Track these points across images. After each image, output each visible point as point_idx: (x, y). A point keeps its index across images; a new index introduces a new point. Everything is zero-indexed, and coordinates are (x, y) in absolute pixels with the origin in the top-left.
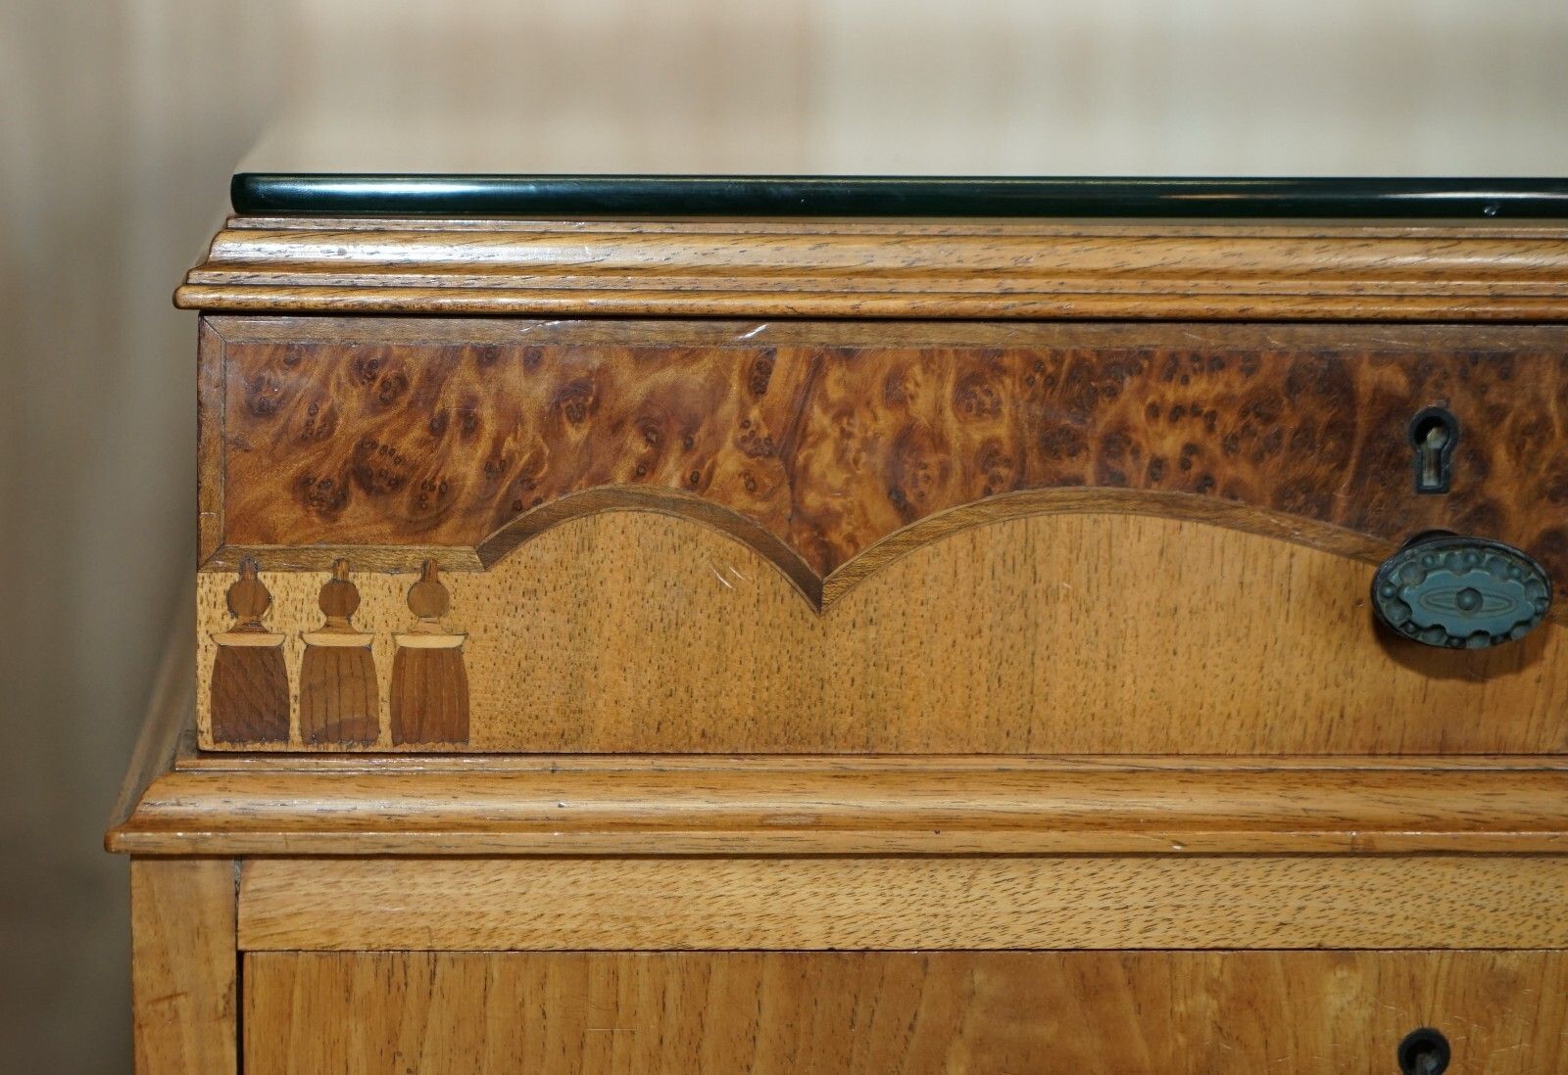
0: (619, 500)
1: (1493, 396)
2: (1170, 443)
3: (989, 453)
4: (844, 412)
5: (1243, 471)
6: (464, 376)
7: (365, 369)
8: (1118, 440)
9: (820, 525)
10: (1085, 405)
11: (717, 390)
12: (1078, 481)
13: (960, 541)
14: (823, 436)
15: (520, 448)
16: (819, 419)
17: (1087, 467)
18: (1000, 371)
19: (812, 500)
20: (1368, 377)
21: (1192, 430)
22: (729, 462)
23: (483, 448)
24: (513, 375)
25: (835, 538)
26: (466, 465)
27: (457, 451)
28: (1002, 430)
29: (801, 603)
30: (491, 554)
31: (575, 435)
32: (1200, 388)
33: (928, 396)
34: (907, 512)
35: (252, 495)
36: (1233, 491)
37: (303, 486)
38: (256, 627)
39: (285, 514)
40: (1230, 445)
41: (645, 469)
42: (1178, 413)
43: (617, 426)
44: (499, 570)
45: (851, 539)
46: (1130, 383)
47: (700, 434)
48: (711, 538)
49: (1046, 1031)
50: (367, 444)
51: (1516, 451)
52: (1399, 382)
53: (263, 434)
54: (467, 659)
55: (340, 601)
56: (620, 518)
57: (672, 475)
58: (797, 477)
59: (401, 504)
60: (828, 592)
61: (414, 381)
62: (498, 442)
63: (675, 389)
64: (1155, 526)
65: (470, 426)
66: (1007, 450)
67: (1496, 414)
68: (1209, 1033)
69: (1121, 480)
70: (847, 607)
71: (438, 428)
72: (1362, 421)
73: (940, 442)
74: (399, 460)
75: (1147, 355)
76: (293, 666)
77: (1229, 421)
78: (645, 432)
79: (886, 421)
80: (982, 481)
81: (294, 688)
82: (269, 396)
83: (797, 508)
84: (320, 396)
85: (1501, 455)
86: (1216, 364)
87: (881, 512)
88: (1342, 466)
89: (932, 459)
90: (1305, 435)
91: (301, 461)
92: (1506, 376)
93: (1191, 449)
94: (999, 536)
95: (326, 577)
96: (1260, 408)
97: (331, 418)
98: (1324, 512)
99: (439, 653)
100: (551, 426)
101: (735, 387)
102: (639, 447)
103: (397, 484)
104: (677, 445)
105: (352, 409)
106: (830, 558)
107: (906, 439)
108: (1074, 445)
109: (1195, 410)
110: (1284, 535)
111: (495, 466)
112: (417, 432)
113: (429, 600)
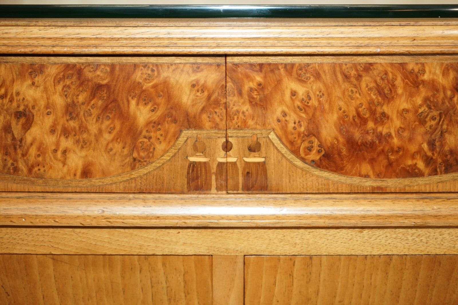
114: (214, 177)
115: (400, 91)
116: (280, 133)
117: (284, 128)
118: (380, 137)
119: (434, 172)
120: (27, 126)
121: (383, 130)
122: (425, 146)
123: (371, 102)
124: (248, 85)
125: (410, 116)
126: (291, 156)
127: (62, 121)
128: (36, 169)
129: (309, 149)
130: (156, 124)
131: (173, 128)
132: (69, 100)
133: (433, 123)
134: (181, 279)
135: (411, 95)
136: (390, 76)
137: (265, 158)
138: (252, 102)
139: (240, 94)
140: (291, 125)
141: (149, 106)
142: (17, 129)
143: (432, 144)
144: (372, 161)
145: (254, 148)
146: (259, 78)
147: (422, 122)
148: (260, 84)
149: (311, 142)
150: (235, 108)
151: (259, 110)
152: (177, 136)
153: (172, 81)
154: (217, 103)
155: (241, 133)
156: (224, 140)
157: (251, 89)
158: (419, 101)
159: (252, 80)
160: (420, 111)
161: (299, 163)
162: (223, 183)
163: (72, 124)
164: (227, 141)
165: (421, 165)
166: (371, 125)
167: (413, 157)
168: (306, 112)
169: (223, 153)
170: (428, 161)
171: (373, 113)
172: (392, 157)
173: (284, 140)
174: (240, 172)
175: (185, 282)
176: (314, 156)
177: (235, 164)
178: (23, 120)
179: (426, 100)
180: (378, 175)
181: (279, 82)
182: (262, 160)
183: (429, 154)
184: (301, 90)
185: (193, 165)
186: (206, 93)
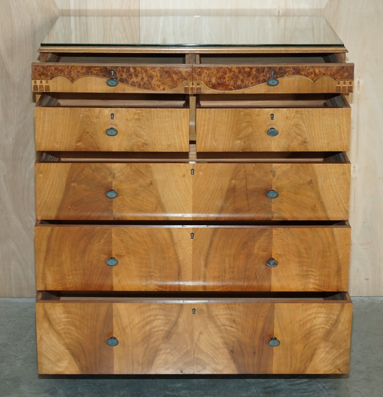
0: (59, 76)
1: (116, 69)
2: (95, 72)
3: (83, 73)
4: (74, 70)
5: (100, 74)
6: (49, 67)
7: (42, 67)
8: (92, 72)
9: (72, 77)
10: (89, 70)
11: (65, 69)
12: (89, 75)
13: (81, 78)
14: (72, 71)
15: (53, 72)
16: (72, 70)
17: (90, 74)
18: (84, 67)
19: (72, 76)
20: (108, 68)
21: (97, 71)
22: (66, 73)
23: (50, 72)
24: (52, 67)
25: (73, 78)
26: (49, 74)
27: (49, 72)
28: (84, 71)
29: (71, 82)
30: (51, 79)
31: (56, 71)
32: (97, 69)
33: (79, 69)
34: (78, 77)
35: (35, 75)
36: (100, 75)
37: (39, 75)
38: (36, 84)
39: (38, 76)
40: (99, 72)
41: (61, 74)
42: (96, 70)
43: (59, 71)
44: (52, 80)
45: (74, 78)
46: (92, 68)
47: (64, 71)
48: (65, 78)
49: (87, 113)
50: (42, 72)
51: (118, 72)
52: (110, 68)
53: (36, 71)
54: (50, 86)
55: (41, 82)
56: (59, 77)
57: (62, 74)
58: (71, 74)
59: (45, 76)
60: (73, 82)
61: (46, 68)
62: (51, 72)
63: (62, 68)
64: (94, 78)
65: (49, 71)
66: (84, 72)
67: (117, 70)
68: (98, 113)
69: (92, 75)
70: (74, 83)
71: (47, 71)
72: (108, 71)
73: (80, 72)
74: (45, 73)
75: (93, 66)
76: (38, 86)
77: (99, 71)
78: (61, 71)
79: (77, 70)
80: (83, 75)
81: (38, 88)
82: (36, 69)
83: (71, 76)
84: (39, 69)
85: (117, 73)
86: (98, 67)
87: (76, 77)
88: (107, 74)
89: (79, 73)
90: (104, 72)
91: (38, 73)
92: (118, 68)
93: (97, 73)
94: (84, 78)
95: (40, 80)
96: (101, 70)
97: (40, 70)
98: (105, 77)
99: (48, 85)
100: (54, 71)
101: (66, 68)
102: (60, 72)
103: (45, 74)
104: (63, 72)
105: (42, 69)
106: (73, 80)
107: (78, 72)
108: (89, 72)
109: (97, 70)
110: (103, 78)
111: (51, 73)
112: (46, 71)
113: (47, 82)
114: (190, 90)
115: (228, 73)
116: (204, 81)
117: (204, 80)
118: (224, 82)
119: (235, 89)
120: (152, 80)
121: (224, 80)
122: (233, 84)
123: (222, 75)
124: (197, 71)
125: (230, 78)
126: (206, 86)
127: (159, 79)
128: (153, 88)
129: (210, 85)
130: (178, 79)
131: (182, 80)
132: (161, 74)
133: (235, 79)
134: (183, 114)
135: (230, 73)
136: (225, 69)
137: (201, 86)
138: (198, 74)
139: (196, 73)
140: (206, 80)
141: (177, 76)
142: (150, 80)
143: (234, 83)
144: (223, 87)
145: (198, 84)
146: (199, 70)
147: (232, 79)
148: (199, 71)
149: (210, 83)
150: (195, 76)
151: (199, 77)
152: (182, 81)
153: (182, 70)
154: (191, 75)
155: (196, 81)
156: (192, 82)
157: (198, 72)
158: (231, 74)
159: (198, 70)
160: (232, 76)
161: (208, 87)
162: (192, 92)
163: (161, 79)
164: (193, 83)
165: (232, 88)
166: (222, 80)
167: (231, 86)
168: (209, 77)
169: (192, 85)
170: (234, 87)
171: (222, 77)
172: (227, 86)
173: (204, 82)
174: (195, 89)
175: (184, 115)
176: (211, 86)
177: (194, 88)
178: (151, 78)
179: (233, 74)
180: (224, 90)
181: (203, 71)
182: (200, 87)
183: (234, 85)
184: (208, 72)
185: (186, 88)
186: (189, 73)
